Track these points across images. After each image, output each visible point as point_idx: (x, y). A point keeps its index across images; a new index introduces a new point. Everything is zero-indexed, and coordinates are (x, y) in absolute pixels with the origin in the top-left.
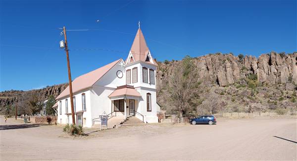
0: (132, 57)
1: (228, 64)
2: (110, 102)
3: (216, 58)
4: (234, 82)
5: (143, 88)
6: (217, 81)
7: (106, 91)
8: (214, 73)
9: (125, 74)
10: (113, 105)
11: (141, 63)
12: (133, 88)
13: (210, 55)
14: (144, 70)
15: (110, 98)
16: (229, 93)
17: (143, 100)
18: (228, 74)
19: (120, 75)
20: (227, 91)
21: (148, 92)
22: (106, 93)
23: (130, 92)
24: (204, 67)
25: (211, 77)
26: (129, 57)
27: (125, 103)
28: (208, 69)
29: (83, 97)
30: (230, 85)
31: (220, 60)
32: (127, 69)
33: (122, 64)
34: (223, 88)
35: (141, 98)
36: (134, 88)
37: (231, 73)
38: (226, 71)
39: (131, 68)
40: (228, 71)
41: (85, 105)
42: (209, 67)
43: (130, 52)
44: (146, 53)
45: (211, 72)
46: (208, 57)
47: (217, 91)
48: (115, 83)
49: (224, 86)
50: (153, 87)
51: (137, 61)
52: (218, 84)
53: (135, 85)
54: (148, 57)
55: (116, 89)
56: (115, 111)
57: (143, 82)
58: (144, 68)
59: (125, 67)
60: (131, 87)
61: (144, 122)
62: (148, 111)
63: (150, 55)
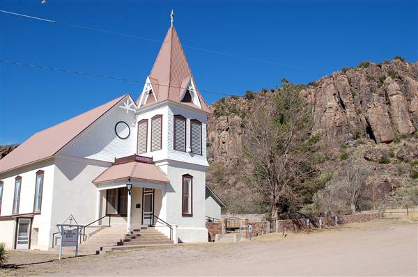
0: (151, 92)
1: (393, 86)
2: (96, 193)
3: (361, 76)
4: (412, 129)
5: (173, 163)
6: (369, 130)
7: (89, 168)
8: (359, 112)
9: (134, 130)
10: (105, 200)
11: (172, 105)
12: (150, 161)
13: (345, 71)
14: (178, 122)
15: (97, 185)
16: (402, 159)
17: (174, 191)
18: (397, 113)
19: (123, 134)
20: (395, 152)
21: (186, 171)
22: (90, 172)
23: (143, 171)
24: (333, 103)
25: (352, 123)
26: (144, 91)
27: (129, 197)
28: (343, 106)
29: (39, 180)
30: (404, 137)
31: (369, 78)
32: (140, 118)
33: (127, 107)
34: (385, 147)
35: (167, 186)
36: (154, 163)
37: (403, 105)
38: (389, 103)
39: (148, 116)
40: (394, 104)
42: (345, 101)
43: (148, 80)
44: (184, 85)
45: (350, 112)
46: (340, 77)
47: (369, 156)
48: (107, 155)
49: (388, 142)
50: (202, 161)
51: (160, 100)
52: (372, 137)
53: (157, 156)
54: (188, 91)
55: (113, 164)
56: (107, 215)
57: (174, 148)
58: (176, 117)
59: (136, 114)
60: (147, 160)
61: (172, 242)
62: (185, 215)
63: (192, 88)
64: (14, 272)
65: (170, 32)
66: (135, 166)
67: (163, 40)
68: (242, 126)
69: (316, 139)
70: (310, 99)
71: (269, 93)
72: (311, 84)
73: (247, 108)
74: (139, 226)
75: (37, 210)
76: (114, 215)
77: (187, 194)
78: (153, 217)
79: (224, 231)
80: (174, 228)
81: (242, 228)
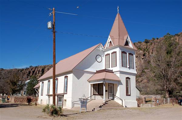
0: (111, 42)
2: (89, 85)
5: (122, 72)
7: (85, 75)
9: (104, 58)
10: (92, 88)
11: (120, 47)
12: (111, 72)
14: (123, 54)
15: (90, 82)
17: (122, 84)
19: (99, 59)
21: (127, 76)
22: (86, 77)
23: (109, 76)
26: (108, 41)
27: (104, 87)
29: (66, 80)
32: (106, 53)
33: (101, 49)
35: (119, 83)
36: (113, 72)
39: (110, 52)
43: (109, 37)
44: (125, 38)
48: (92, 69)
50: (134, 71)
51: (115, 45)
53: (114, 69)
54: (127, 41)
55: (95, 73)
56: (94, 95)
57: (122, 66)
58: (123, 52)
59: (104, 52)
60: (110, 71)
61: (123, 107)
62: (127, 95)
63: (129, 39)
65: (117, 15)
66: (106, 74)
67: (115, 19)
71: (156, 40)
73: (145, 47)
74: (108, 100)
75: (65, 92)
76: (96, 95)
77: (128, 86)
78: (114, 96)
79: (144, 102)
80: (123, 101)
81: (153, 101)
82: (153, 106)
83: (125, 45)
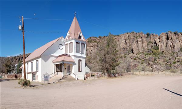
0: (69, 36)
1: (139, 39)
2: (53, 65)
3: (132, 35)
4: (143, 51)
5: (76, 56)
6: (132, 50)
7: (51, 58)
8: (130, 45)
9: (64, 47)
10: (56, 67)
11: (75, 39)
12: (69, 56)
13: (128, 33)
14: (77, 44)
15: (54, 63)
16: (140, 59)
17: (76, 64)
18: (140, 47)
19: (61, 48)
20: (138, 57)
21: (79, 59)
22: (51, 59)
23: (67, 59)
24: (124, 42)
25: (128, 48)
26: (67, 35)
27: (63, 66)
28: (126, 43)
29: (37, 62)
30: (141, 53)
31: (134, 36)
32: (66, 43)
33: (62, 40)
34: (136, 55)
35: (74, 63)
36: (70, 56)
37: (141, 45)
38: (138, 44)
39: (68, 42)
40: (139, 44)
41: (38, 67)
42: (126, 41)
43: (68, 32)
45: (128, 45)
46: (126, 35)
47: (131, 57)
48: (56, 54)
49: (137, 54)
50: (84, 56)
51: (72, 38)
52: (133, 52)
53: (71, 54)
54: (80, 35)
55: (58, 57)
56: (57, 71)
57: (76, 52)
58: (77, 43)
59: (65, 42)
61: (76, 79)
62: (79, 71)
63: (81, 34)
64: (33, 87)
65: (74, 18)
66: (65, 57)
67: (72, 21)
68: (97, 46)
69: (117, 51)
70: (117, 40)
71: (106, 37)
72: (118, 35)
73: (99, 41)
74: (66, 75)
75: (37, 71)
76: (58, 72)
77: (80, 65)
78: (70, 72)
79: (91, 76)
80: (76, 75)
81: (96, 75)
82: (96, 78)
83: (78, 38)
